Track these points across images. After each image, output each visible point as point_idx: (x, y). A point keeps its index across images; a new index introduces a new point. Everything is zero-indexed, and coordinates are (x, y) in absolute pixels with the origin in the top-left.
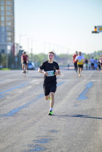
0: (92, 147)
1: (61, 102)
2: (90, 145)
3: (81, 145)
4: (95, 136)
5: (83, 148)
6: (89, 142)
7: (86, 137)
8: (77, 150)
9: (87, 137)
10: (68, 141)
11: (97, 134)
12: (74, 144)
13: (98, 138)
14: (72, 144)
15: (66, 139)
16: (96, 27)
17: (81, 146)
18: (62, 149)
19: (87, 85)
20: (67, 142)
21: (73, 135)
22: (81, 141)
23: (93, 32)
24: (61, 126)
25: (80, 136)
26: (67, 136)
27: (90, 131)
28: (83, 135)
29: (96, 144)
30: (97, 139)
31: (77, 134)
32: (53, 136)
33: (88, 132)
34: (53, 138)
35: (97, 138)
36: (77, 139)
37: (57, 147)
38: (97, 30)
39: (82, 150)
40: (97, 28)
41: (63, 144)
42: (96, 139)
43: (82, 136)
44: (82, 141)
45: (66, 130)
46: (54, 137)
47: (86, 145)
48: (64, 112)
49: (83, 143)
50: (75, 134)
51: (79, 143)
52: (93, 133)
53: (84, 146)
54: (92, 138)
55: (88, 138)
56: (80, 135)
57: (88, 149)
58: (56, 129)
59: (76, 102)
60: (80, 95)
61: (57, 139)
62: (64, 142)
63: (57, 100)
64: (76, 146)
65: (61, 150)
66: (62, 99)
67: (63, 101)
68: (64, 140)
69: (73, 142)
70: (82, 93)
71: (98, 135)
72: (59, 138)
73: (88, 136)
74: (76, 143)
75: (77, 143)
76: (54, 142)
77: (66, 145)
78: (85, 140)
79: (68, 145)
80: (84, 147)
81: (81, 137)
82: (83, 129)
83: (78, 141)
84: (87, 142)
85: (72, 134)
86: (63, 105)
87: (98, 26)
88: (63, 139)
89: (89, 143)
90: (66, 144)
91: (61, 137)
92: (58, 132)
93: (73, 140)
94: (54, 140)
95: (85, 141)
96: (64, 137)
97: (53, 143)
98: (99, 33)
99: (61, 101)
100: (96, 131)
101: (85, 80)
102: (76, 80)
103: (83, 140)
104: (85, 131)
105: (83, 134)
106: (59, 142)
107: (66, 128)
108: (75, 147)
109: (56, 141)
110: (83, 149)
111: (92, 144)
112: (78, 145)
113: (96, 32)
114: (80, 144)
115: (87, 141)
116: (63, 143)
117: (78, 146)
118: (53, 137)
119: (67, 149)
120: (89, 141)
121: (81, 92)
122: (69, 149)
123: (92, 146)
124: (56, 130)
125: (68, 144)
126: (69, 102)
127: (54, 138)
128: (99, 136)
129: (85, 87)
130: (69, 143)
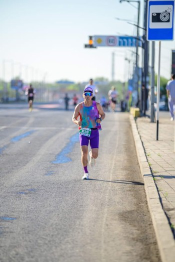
0: (69, 246)
1: (25, 167)
2: (67, 242)
3: (51, 242)
4: (77, 227)
5: (54, 248)
6: (65, 238)
7: (61, 229)
8: (44, 252)
9: (64, 228)
10: (30, 235)
11: (80, 223)
12: (39, 241)
13: (82, 231)
14: (37, 241)
15: (26, 231)
16: (91, 38)
17: (51, 244)
18: (17, 250)
19: (71, 137)
20: (27, 238)
21: (39, 225)
22: (52, 235)
23: (86, 46)
24: (20, 210)
25: (51, 228)
26: (28, 227)
27: (69, 219)
28: (57, 225)
29: (77, 241)
30: (79, 233)
31: (46, 224)
32: (6, 226)
33: (66, 220)
34: (4, 231)
35: (79, 230)
36: (45, 232)
37: (10, 246)
38: (93, 43)
39: (51, 251)
40: (93, 39)
41: (20, 240)
42: (77, 232)
43: (54, 226)
44: (54, 237)
45: (29, 216)
46: (7, 228)
47: (60, 243)
48: (28, 184)
49: (55, 239)
50: (43, 224)
51: (48, 239)
52: (74, 221)
53: (56, 245)
54: (71, 230)
55: (65, 231)
56: (52, 226)
57: (62, 249)
58: (13, 214)
59: (50, 167)
60: (59, 155)
61: (11, 232)
62: (23, 238)
63: (19, 163)
64: (42, 244)
65: (15, 251)
66: (28, 162)
67: (27, 165)
68: (23, 233)
69: (38, 238)
70: (61, 152)
71: (82, 226)
72: (15, 231)
73: (65, 226)
74: (43, 238)
75: (45, 239)
76: (6, 238)
77: (25, 243)
78: (58, 234)
79: (29, 243)
80: (56, 247)
81: (53, 229)
82: (58, 214)
83: (47, 236)
84: (62, 238)
85: (39, 222)
86: (28, 172)
87: (95, 36)
88: (21, 232)
89: (66, 240)
90: (26, 241)
91: (19, 228)
92: (15, 221)
93: (39, 233)
94: (5, 234)
95: (59, 236)
96: (23, 228)
97: (4, 239)
98: (95, 47)
99: (24, 165)
100: (79, 219)
101: (69, 129)
102: (54, 128)
103: (56, 234)
104: (60, 218)
105: (56, 223)
106: (14, 238)
107: (28, 213)
108: (41, 246)
109: (9, 236)
110: (54, 250)
111: (70, 241)
112: (47, 242)
113: (91, 46)
114: (49, 241)
115: (63, 236)
116: (21, 238)
117: (46, 244)
118: (5, 228)
119: (27, 249)
120: (66, 235)
121: (60, 150)
122: (29, 249)
123: (70, 244)
124: (12, 216)
125: (30, 241)
126: (39, 166)
127: (7, 230)
128: (83, 228)
129: (69, 140)
130: (31, 238)
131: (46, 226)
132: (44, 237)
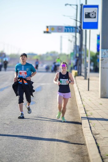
0: (34, 157)
1: (7, 107)
2: (33, 155)
3: (23, 155)
4: (39, 145)
6: (32, 152)
7: (29, 147)
12: (16, 154)
16: (47, 27)
17: (23, 156)
23: (45, 32)
25: (23, 146)
26: (9, 145)
29: (39, 154)
30: (40, 149)
35: (41, 147)
36: (19, 149)
38: (49, 30)
40: (49, 28)
41: (4, 154)
42: (39, 149)
44: (25, 151)
47: (29, 155)
48: (9, 118)
50: (18, 143)
53: (26, 156)
54: (35, 147)
55: (31, 148)
56: (23, 145)
57: (30, 160)
63: (3, 105)
66: (8, 104)
71: (42, 145)
73: (32, 145)
75: (20, 153)
79: (9, 155)
80: (26, 158)
83: (20, 151)
85: (15, 143)
86: (9, 111)
87: (50, 26)
88: (4, 149)
90: (7, 154)
91: (3, 146)
93: (15, 149)
95: (28, 151)
96: (6, 146)
98: (50, 33)
99: (6, 106)
105: (26, 143)
108: (16, 157)
110: (25, 160)
111: (35, 154)
112: (20, 155)
113: (48, 32)
114: (22, 154)
117: (20, 156)
122: (10, 160)
123: (35, 156)
130: (10, 152)
131: (20, 145)
132: (19, 152)
